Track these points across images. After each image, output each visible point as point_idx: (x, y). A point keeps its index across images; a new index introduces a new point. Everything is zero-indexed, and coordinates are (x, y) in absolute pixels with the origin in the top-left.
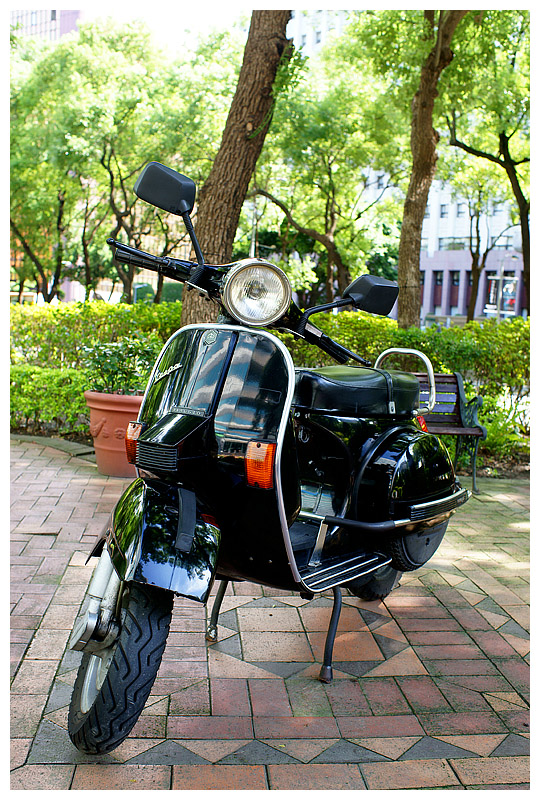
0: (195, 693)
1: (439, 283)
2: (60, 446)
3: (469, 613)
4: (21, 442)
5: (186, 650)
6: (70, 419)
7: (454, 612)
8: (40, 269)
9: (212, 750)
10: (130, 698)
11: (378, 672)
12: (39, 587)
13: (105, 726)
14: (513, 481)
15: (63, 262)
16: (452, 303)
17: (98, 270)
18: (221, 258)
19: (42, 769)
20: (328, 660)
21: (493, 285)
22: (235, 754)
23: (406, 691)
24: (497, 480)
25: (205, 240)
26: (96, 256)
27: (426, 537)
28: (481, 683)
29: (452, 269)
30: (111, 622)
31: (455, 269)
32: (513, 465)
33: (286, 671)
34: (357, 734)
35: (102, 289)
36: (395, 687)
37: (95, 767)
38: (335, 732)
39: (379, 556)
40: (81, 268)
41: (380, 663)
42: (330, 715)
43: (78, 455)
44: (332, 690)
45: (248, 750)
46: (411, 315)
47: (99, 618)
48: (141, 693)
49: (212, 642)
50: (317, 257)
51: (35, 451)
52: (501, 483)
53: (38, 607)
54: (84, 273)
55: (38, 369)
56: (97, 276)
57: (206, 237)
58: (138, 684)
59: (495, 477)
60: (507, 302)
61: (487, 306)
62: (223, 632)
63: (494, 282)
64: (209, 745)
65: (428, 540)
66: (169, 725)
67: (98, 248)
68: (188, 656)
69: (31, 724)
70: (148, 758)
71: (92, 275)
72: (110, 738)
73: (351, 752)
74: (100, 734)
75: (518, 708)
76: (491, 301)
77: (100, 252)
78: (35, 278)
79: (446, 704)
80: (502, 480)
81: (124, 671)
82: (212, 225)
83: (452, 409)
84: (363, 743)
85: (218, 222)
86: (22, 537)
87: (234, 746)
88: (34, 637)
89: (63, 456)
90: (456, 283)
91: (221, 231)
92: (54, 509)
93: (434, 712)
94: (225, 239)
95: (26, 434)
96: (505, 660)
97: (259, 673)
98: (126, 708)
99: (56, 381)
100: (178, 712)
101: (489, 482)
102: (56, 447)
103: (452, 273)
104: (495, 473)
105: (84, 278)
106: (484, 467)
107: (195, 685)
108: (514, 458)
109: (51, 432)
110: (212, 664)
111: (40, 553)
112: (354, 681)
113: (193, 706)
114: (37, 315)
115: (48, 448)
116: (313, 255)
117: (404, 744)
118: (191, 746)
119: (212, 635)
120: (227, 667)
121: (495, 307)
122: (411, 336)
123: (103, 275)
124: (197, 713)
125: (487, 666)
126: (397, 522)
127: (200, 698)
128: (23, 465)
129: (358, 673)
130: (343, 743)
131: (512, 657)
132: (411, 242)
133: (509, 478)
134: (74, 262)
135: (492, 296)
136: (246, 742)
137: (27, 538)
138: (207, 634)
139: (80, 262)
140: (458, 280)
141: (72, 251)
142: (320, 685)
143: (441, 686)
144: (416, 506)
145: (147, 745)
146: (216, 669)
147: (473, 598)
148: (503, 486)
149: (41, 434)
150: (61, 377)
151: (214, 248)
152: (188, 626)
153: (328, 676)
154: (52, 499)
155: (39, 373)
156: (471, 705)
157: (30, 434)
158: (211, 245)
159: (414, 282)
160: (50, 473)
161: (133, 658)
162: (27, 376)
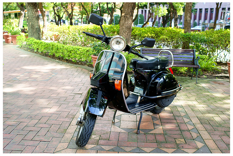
0: (106, 135)
1: (207, 12)
2: (86, 68)
3: (180, 118)
4: (77, 67)
5: (107, 125)
6: (89, 61)
7: (176, 118)
8: (87, 12)
9: (107, 148)
10: (86, 136)
11: (151, 132)
12: (75, 108)
13: (81, 142)
14: (210, 79)
15: (93, 9)
16: (211, 18)
17: (104, 11)
18: (130, 15)
19: (70, 149)
20: (138, 129)
21: (223, 13)
22: (112, 149)
23: (157, 137)
24: (205, 79)
25: (126, 10)
26: (103, 7)
27: (168, 99)
28: (175, 136)
29: (211, 8)
30: (83, 120)
31: (212, 8)
32: (212, 74)
33: (129, 131)
34: (141, 146)
35: (105, 16)
36: (154, 136)
37: (81, 150)
38: (136, 146)
39: (154, 104)
40: (99, 11)
41: (153, 130)
42: (137, 142)
43: (91, 71)
44: (139, 136)
45: (115, 148)
46: (188, 29)
47: (81, 119)
48: (89, 135)
49: (114, 123)
50: (168, 6)
51: (80, 69)
52: (207, 80)
53: (74, 113)
54: (99, 12)
55: (81, 47)
56: (103, 13)
57: (126, 9)
58: (88, 134)
59: (205, 78)
60: (227, 19)
61: (221, 20)
62: (116, 120)
63: (223, 12)
64: (107, 147)
65: (169, 100)
66: (99, 142)
67: (104, 5)
68: (107, 126)
69: (69, 140)
70: (93, 149)
71: (102, 13)
72: (83, 144)
73: (139, 150)
74: (80, 143)
75: (183, 143)
76: (222, 19)
77: (104, 6)
78: (86, 15)
79: (165, 141)
80: (207, 79)
81: (85, 131)
82: (128, 6)
83: (192, 60)
84: (142, 149)
85: (130, 5)
86: (73, 95)
87: (112, 147)
88: (72, 120)
89: (87, 71)
90: (212, 12)
91: (130, 8)
92: (82, 87)
93: (161, 142)
94: (131, 10)
95: (79, 64)
96: (185, 131)
97: (123, 131)
98: (85, 138)
99: (85, 51)
100: (101, 139)
101: (203, 80)
102: (85, 69)
103: (211, 9)
104: (206, 77)
105: (100, 14)
106: (203, 75)
107: (107, 133)
108: (213, 72)
109: (85, 64)
110: (112, 128)
111: (77, 99)
112: (145, 134)
113: (105, 138)
114: (84, 29)
115: (83, 69)
116: (167, 5)
117: (151, 149)
118: (103, 147)
119: (113, 121)
120: (116, 129)
121: (223, 20)
122: (187, 35)
123: (105, 13)
124: (106, 139)
125: (179, 132)
126: (157, 97)
127: (107, 136)
128: (76, 74)
129: (146, 132)
130: (137, 148)
131: (187, 130)
132: (189, 7)
133: (209, 78)
134: (97, 9)
135: (222, 17)
136: (115, 147)
137: (74, 95)
138: (112, 121)
139: (98, 9)
140: (213, 11)
141: (96, 6)
142: (136, 135)
143: (166, 136)
144: (163, 93)
145: (93, 146)
146: (113, 129)
147: (183, 114)
148: (206, 81)
149: (82, 65)
150: (87, 50)
151: (128, 13)
152: (109, 119)
153: (139, 133)
154: (82, 84)
155: (81, 49)
156: (171, 141)
157: (80, 65)
158: (127, 12)
159: (189, 19)
160: (83, 76)
161: (87, 128)
162: (78, 49)
